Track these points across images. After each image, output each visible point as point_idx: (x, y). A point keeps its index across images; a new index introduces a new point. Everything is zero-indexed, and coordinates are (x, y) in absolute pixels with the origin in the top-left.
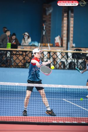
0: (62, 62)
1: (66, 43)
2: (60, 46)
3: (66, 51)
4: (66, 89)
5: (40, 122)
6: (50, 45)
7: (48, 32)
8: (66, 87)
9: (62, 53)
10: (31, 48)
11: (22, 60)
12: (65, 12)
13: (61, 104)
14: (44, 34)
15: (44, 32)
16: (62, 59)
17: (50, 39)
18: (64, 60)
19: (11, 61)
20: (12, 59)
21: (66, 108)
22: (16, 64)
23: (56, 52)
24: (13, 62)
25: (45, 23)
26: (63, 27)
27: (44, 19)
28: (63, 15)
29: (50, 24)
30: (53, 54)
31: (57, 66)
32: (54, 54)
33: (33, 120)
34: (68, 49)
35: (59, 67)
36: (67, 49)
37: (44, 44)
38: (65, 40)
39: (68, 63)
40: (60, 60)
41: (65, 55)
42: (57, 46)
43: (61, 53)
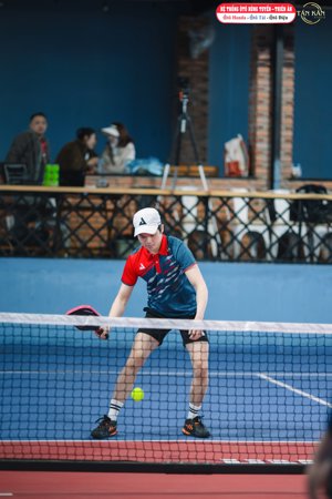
0: (251, 234)
1: (266, 165)
2: (246, 174)
3: (268, 194)
4: (275, 335)
5: (176, 461)
6: (205, 172)
7: (199, 120)
8: (273, 331)
9: (252, 203)
10: (134, 182)
11: (102, 228)
12: (262, 47)
13: (257, 392)
14: (183, 129)
15: (184, 122)
16: (254, 222)
17: (204, 149)
18: (259, 227)
19: (59, 232)
20: (63, 227)
21: (273, 409)
22: (78, 244)
23: (229, 198)
24: (69, 237)
25: (185, 87)
26: (254, 102)
27: (182, 74)
28: (255, 58)
29: (205, 92)
30: (217, 207)
31: (233, 251)
32: (221, 207)
33: (149, 454)
34: (276, 185)
35: (241, 255)
36: (271, 186)
37: (184, 169)
38: (261, 153)
39: (274, 239)
40: (246, 226)
41: (263, 210)
42: (234, 174)
43: (247, 200)
